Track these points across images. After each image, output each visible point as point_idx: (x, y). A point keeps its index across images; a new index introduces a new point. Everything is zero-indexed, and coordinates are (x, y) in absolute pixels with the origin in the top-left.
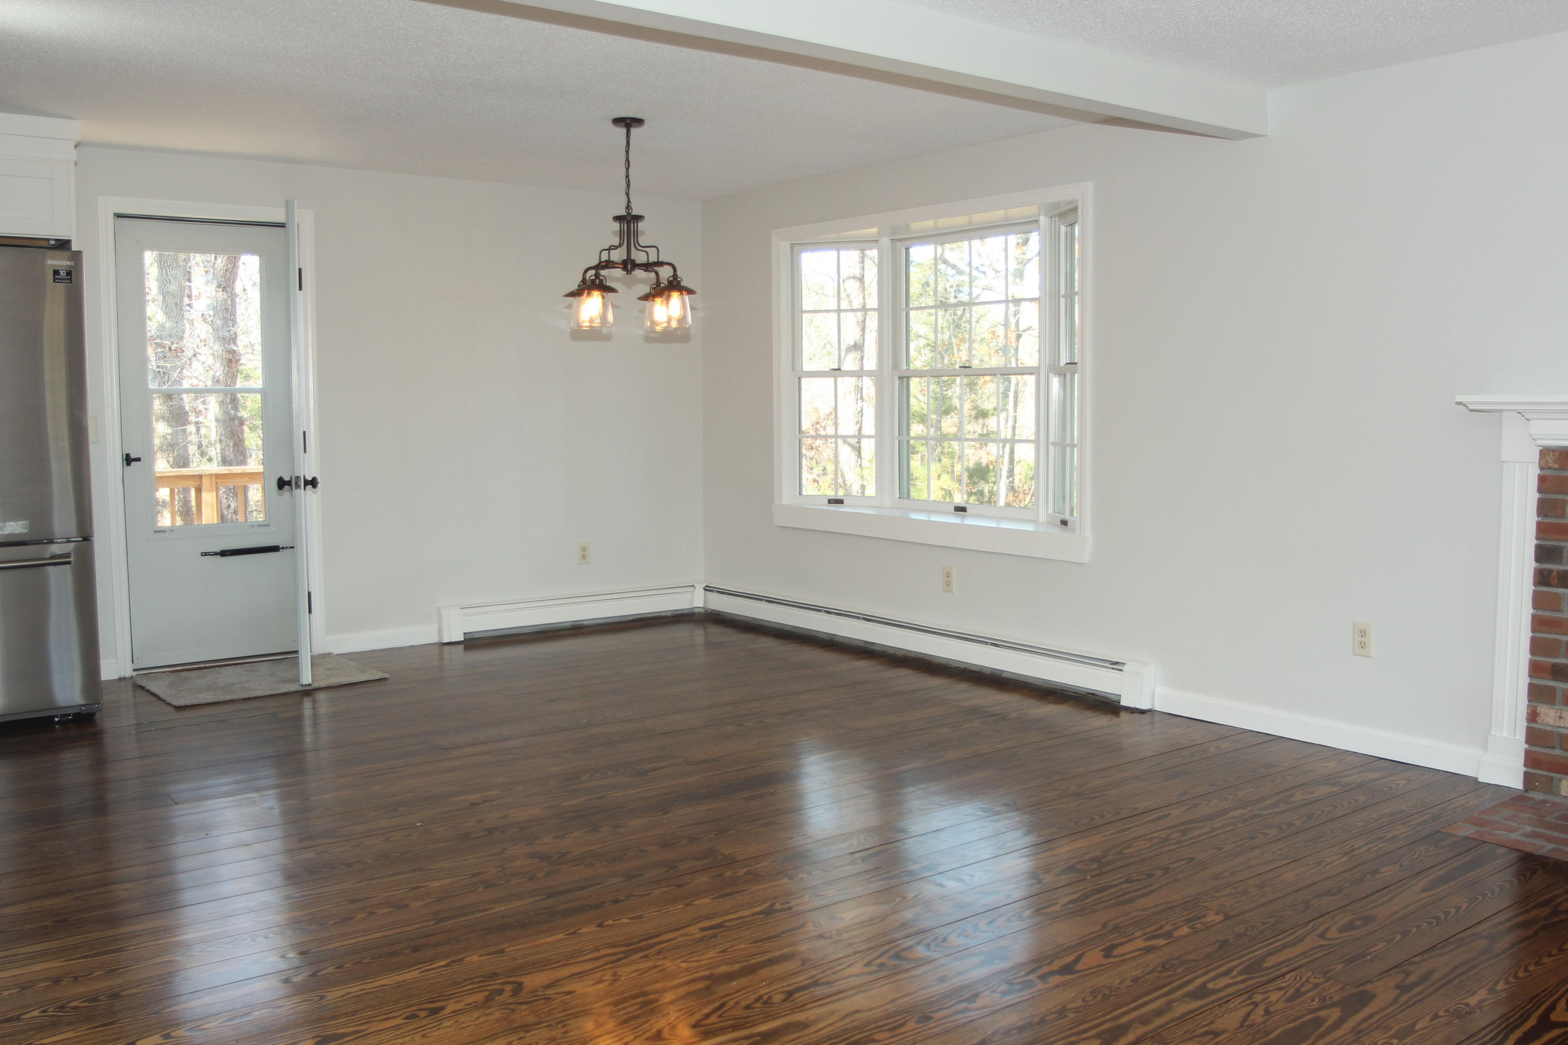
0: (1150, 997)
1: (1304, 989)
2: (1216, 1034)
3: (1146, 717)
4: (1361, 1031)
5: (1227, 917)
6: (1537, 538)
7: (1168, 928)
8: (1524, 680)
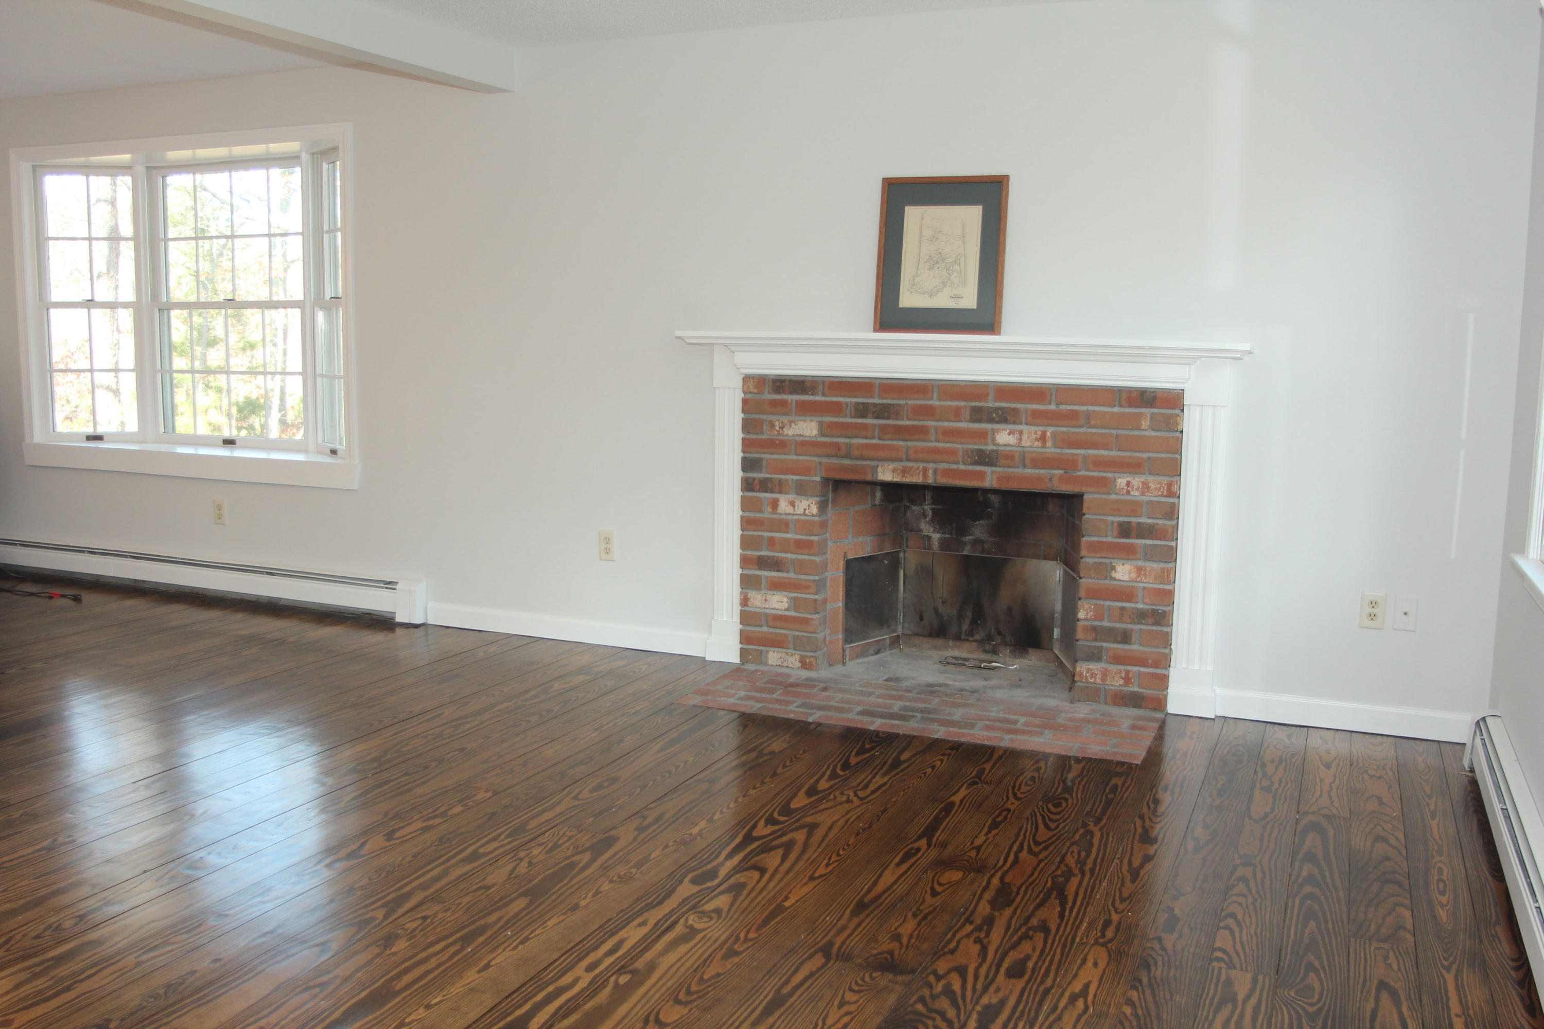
0: (429, 867)
1: (560, 842)
2: (488, 888)
3: (420, 631)
4: (605, 868)
5: (495, 793)
6: (743, 451)
7: (443, 809)
8: (737, 572)
